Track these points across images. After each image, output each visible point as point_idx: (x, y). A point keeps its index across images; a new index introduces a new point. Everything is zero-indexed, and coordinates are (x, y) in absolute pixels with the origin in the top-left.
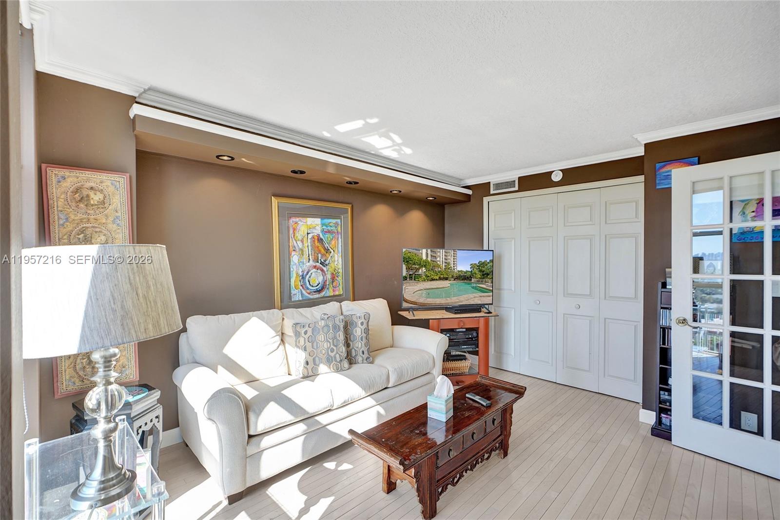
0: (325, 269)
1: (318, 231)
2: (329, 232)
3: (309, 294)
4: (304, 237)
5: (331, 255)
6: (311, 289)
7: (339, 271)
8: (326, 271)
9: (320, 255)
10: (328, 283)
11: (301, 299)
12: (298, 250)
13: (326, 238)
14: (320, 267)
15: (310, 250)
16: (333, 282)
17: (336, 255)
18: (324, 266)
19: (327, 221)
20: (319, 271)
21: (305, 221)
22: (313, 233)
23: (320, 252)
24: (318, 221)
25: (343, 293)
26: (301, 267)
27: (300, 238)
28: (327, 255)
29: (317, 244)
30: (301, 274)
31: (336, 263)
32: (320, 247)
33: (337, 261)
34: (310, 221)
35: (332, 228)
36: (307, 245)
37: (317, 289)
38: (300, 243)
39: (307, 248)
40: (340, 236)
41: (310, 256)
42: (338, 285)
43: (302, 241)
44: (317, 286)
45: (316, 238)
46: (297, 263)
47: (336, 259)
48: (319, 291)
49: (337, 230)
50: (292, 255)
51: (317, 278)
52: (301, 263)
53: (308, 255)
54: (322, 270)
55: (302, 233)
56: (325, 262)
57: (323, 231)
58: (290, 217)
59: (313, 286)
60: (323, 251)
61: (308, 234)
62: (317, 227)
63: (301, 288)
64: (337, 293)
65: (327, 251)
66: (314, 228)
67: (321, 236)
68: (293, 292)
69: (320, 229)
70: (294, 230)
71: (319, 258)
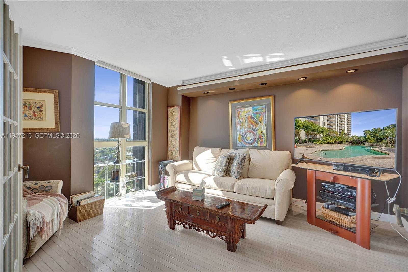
0: (255, 132)
1: (251, 113)
2: (257, 113)
3: (245, 144)
4: (243, 117)
5: (259, 125)
6: (247, 142)
7: (264, 133)
8: (256, 133)
9: (252, 125)
10: (257, 140)
11: (241, 146)
12: (240, 124)
13: (255, 116)
14: (252, 131)
15: (246, 123)
16: (260, 139)
17: (262, 125)
18: (255, 131)
19: (256, 108)
20: (251, 133)
21: (243, 110)
22: (248, 115)
23: (252, 124)
24: (251, 108)
25: (267, 146)
26: (242, 131)
27: (241, 118)
28: (257, 125)
29: (250, 120)
30: (242, 134)
31: (262, 129)
32: (253, 121)
33: (262, 128)
34: (246, 109)
35: (259, 111)
36: (245, 121)
37: (250, 142)
38: (241, 121)
39: (245, 122)
40: (265, 114)
41: (247, 126)
42: (263, 141)
43: (243, 119)
44: (250, 141)
45: (250, 117)
46: (240, 130)
47: (262, 127)
48: (252, 144)
49: (263, 112)
50: (238, 126)
51: (250, 137)
52: (241, 129)
53: (245, 126)
54: (253, 133)
55: (242, 116)
56: (255, 129)
57: (253, 113)
58: (237, 109)
59: (248, 141)
60: (254, 123)
61: (245, 115)
62: (250, 112)
63: (242, 141)
64: (262, 145)
65: (256, 123)
66: (249, 112)
67: (253, 116)
68: (238, 143)
69: (252, 112)
70: (238, 114)
71: (252, 127)
